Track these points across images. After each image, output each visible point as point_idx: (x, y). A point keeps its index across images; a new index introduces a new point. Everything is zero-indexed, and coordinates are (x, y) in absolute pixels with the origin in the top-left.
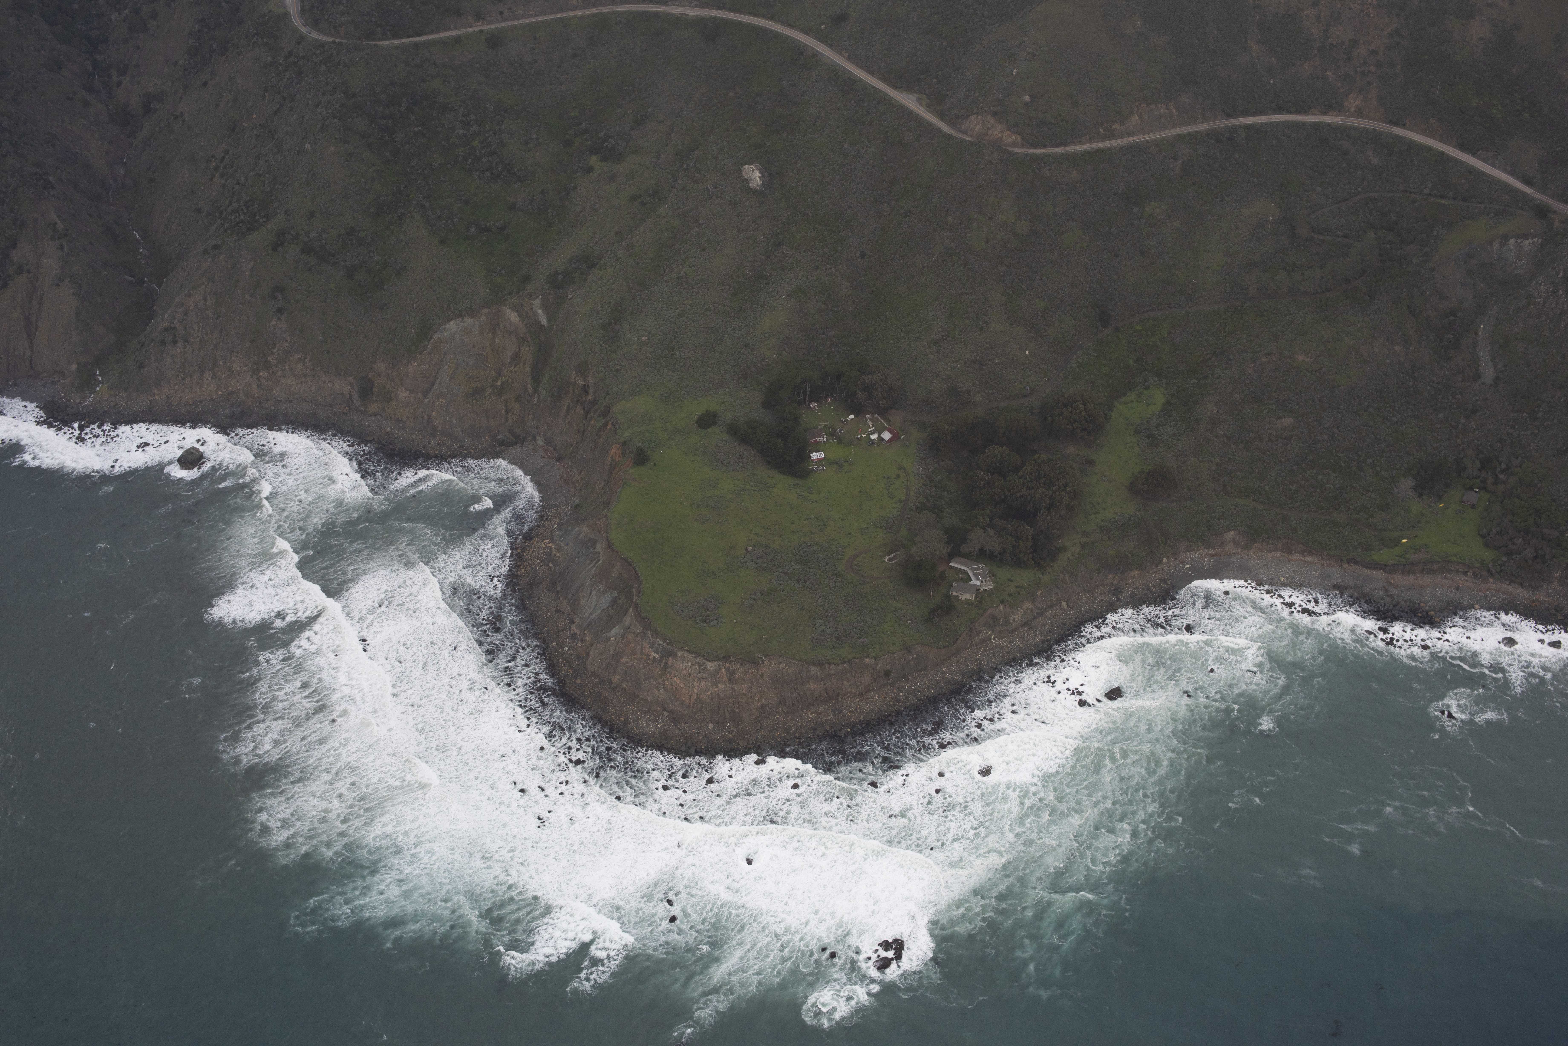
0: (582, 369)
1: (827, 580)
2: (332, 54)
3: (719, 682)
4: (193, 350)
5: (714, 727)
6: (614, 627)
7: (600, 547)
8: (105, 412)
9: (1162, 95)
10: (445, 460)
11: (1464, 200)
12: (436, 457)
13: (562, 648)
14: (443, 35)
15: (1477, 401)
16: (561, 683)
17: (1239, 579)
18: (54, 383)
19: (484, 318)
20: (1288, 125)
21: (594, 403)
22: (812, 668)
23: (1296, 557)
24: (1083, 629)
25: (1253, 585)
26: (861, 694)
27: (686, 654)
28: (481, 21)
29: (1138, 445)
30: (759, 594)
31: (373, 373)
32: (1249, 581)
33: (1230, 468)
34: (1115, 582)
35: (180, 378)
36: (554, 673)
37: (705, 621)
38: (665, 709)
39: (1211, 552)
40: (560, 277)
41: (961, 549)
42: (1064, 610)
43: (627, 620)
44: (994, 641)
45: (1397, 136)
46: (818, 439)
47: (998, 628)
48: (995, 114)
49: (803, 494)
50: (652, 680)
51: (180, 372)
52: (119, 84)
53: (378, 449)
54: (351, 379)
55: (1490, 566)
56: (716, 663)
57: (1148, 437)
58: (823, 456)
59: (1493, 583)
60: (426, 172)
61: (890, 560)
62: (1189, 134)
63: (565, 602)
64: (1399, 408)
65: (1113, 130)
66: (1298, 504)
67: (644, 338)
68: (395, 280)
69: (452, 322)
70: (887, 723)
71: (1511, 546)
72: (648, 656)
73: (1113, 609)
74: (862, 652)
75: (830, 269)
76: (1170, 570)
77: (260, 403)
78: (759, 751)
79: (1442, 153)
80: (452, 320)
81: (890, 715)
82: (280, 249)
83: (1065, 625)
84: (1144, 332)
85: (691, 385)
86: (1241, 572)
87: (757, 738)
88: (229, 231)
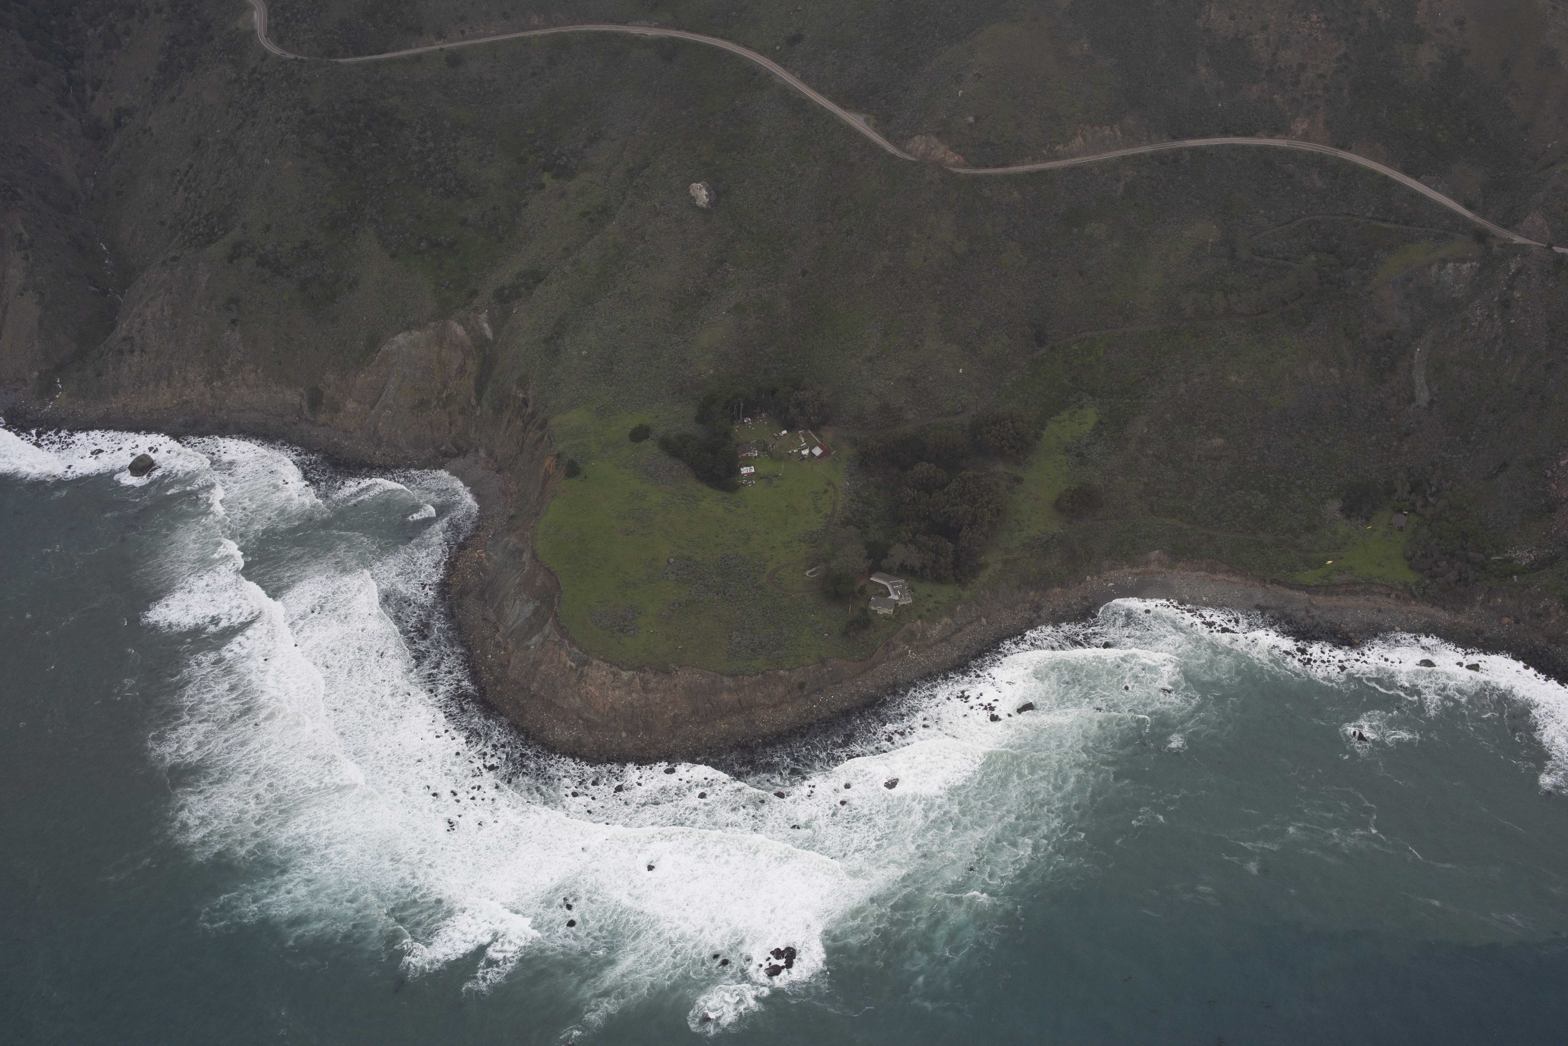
0: (523, 383)
1: (746, 593)
2: (294, 71)
3: (633, 691)
4: (150, 360)
5: (627, 735)
6: (535, 635)
7: (526, 557)
8: (63, 419)
9: (1106, 116)
10: (389, 470)
11: (1406, 223)
12: (380, 467)
13: (486, 656)
14: (404, 53)
15: (1410, 424)
16: (482, 690)
17: (1161, 598)
18: (16, 390)
19: (432, 331)
20: (1233, 147)
21: (533, 415)
22: (725, 679)
23: (1220, 576)
24: (1001, 645)
25: (1175, 604)
26: (774, 706)
27: (601, 663)
28: (442, 39)
29: (1067, 463)
30: (677, 605)
31: (323, 384)
32: (1172, 601)
33: (1158, 487)
34: (1036, 599)
35: (136, 386)
36: (476, 680)
37: (622, 631)
38: (580, 718)
39: (1135, 571)
40: (506, 292)
41: (882, 564)
42: (983, 626)
43: (547, 629)
44: (911, 655)
45: (1342, 159)
46: (749, 454)
47: (915, 643)
48: (938, 135)
49: (730, 507)
50: (568, 688)
51: (136, 380)
52: (93, 98)
53: (324, 458)
54: (301, 390)
55: (1413, 588)
56: (631, 673)
57: (1078, 455)
58: (753, 471)
59: (1416, 605)
60: (381, 187)
61: (811, 574)
62: (1133, 156)
63: (491, 610)
64: (1332, 430)
65: (1057, 151)
66: (1224, 524)
67: (584, 352)
68: (347, 293)
69: (400, 336)
70: (798, 735)
71: (1435, 569)
72: (565, 664)
73: (1032, 626)
74: (777, 664)
75: (771, 286)
76: (1092, 588)
77: (213, 412)
78: (670, 760)
79: (1386, 177)
80: (400, 332)
81: (802, 727)
82: (235, 261)
83: (983, 641)
84: (1080, 352)
85: (626, 399)
86: (1164, 591)
87: (669, 747)
88: (188, 244)
